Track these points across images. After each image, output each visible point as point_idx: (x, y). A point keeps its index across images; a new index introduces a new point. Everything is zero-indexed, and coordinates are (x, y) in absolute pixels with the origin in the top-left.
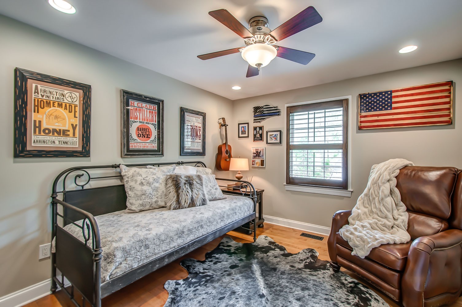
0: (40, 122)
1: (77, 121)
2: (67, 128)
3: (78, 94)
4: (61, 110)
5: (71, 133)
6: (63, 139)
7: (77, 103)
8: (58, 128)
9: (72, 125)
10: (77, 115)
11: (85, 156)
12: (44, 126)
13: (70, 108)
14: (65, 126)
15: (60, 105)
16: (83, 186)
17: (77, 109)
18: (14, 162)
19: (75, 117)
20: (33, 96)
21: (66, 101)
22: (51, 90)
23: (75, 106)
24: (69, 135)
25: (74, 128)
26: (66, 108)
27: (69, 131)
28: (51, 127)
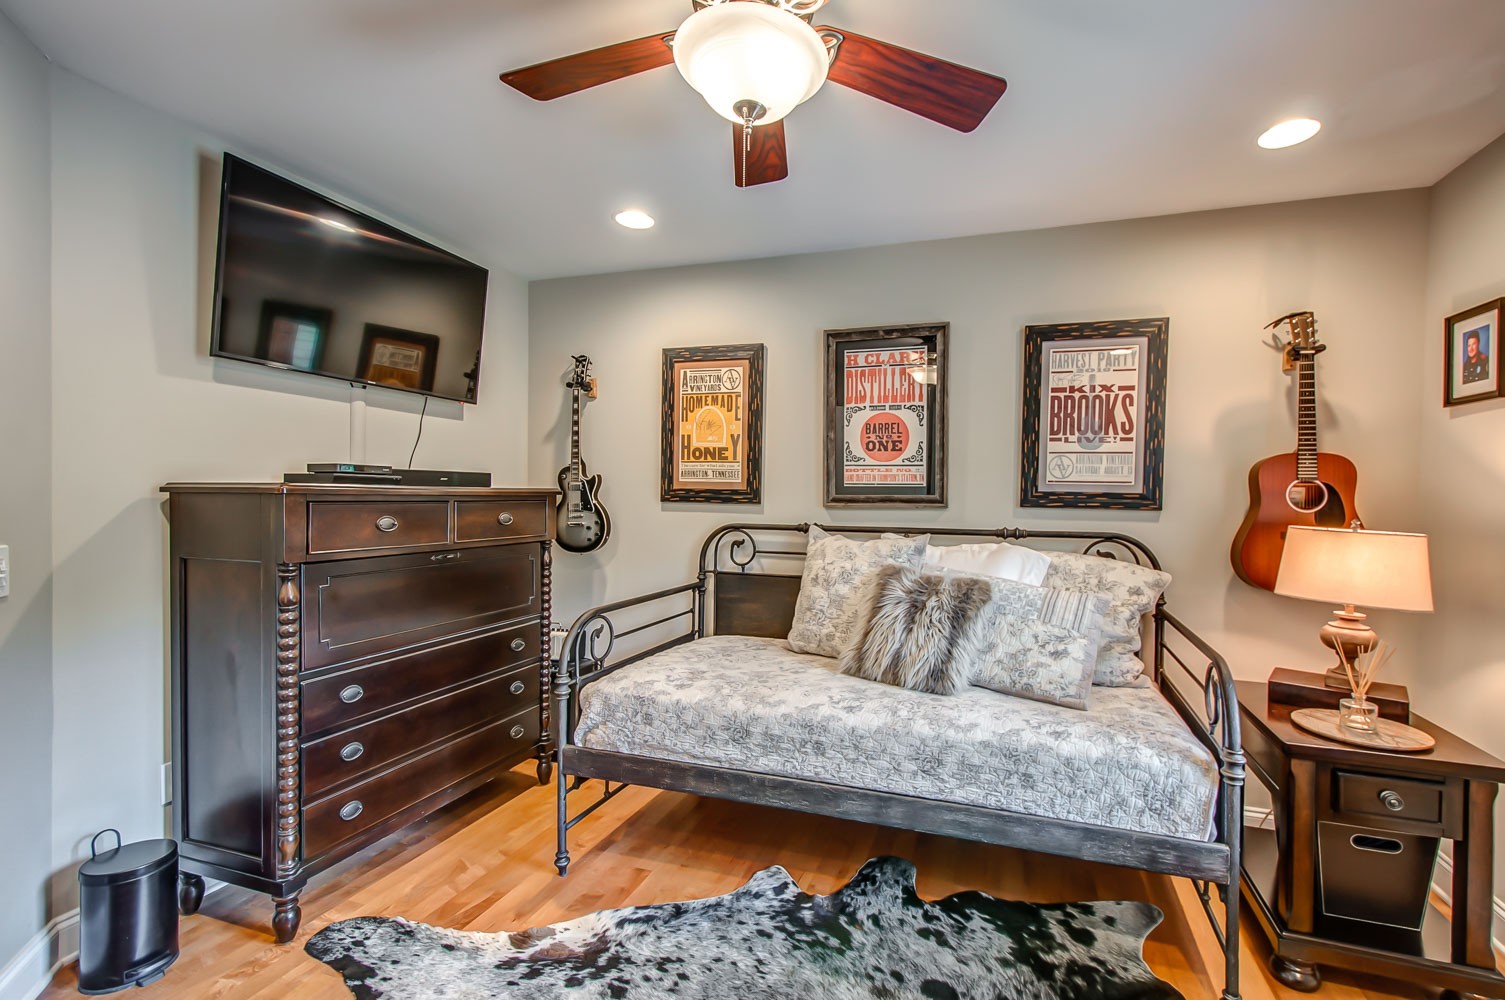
0: (689, 436)
1: (739, 428)
2: (723, 445)
3: (740, 370)
4: (716, 409)
5: (729, 454)
6: (718, 466)
7: (740, 389)
8: (711, 446)
9: (732, 436)
10: (740, 416)
11: (750, 501)
12: (695, 444)
13: (728, 402)
14: (720, 440)
15: (715, 400)
16: (743, 566)
17: (740, 400)
18: (663, 510)
19: (737, 419)
20: (681, 393)
21: (723, 390)
22: (703, 374)
23: (738, 396)
24: (726, 458)
25: (735, 444)
26: (723, 405)
27: (726, 449)
28: (702, 445)
